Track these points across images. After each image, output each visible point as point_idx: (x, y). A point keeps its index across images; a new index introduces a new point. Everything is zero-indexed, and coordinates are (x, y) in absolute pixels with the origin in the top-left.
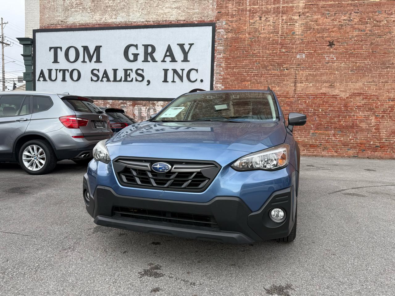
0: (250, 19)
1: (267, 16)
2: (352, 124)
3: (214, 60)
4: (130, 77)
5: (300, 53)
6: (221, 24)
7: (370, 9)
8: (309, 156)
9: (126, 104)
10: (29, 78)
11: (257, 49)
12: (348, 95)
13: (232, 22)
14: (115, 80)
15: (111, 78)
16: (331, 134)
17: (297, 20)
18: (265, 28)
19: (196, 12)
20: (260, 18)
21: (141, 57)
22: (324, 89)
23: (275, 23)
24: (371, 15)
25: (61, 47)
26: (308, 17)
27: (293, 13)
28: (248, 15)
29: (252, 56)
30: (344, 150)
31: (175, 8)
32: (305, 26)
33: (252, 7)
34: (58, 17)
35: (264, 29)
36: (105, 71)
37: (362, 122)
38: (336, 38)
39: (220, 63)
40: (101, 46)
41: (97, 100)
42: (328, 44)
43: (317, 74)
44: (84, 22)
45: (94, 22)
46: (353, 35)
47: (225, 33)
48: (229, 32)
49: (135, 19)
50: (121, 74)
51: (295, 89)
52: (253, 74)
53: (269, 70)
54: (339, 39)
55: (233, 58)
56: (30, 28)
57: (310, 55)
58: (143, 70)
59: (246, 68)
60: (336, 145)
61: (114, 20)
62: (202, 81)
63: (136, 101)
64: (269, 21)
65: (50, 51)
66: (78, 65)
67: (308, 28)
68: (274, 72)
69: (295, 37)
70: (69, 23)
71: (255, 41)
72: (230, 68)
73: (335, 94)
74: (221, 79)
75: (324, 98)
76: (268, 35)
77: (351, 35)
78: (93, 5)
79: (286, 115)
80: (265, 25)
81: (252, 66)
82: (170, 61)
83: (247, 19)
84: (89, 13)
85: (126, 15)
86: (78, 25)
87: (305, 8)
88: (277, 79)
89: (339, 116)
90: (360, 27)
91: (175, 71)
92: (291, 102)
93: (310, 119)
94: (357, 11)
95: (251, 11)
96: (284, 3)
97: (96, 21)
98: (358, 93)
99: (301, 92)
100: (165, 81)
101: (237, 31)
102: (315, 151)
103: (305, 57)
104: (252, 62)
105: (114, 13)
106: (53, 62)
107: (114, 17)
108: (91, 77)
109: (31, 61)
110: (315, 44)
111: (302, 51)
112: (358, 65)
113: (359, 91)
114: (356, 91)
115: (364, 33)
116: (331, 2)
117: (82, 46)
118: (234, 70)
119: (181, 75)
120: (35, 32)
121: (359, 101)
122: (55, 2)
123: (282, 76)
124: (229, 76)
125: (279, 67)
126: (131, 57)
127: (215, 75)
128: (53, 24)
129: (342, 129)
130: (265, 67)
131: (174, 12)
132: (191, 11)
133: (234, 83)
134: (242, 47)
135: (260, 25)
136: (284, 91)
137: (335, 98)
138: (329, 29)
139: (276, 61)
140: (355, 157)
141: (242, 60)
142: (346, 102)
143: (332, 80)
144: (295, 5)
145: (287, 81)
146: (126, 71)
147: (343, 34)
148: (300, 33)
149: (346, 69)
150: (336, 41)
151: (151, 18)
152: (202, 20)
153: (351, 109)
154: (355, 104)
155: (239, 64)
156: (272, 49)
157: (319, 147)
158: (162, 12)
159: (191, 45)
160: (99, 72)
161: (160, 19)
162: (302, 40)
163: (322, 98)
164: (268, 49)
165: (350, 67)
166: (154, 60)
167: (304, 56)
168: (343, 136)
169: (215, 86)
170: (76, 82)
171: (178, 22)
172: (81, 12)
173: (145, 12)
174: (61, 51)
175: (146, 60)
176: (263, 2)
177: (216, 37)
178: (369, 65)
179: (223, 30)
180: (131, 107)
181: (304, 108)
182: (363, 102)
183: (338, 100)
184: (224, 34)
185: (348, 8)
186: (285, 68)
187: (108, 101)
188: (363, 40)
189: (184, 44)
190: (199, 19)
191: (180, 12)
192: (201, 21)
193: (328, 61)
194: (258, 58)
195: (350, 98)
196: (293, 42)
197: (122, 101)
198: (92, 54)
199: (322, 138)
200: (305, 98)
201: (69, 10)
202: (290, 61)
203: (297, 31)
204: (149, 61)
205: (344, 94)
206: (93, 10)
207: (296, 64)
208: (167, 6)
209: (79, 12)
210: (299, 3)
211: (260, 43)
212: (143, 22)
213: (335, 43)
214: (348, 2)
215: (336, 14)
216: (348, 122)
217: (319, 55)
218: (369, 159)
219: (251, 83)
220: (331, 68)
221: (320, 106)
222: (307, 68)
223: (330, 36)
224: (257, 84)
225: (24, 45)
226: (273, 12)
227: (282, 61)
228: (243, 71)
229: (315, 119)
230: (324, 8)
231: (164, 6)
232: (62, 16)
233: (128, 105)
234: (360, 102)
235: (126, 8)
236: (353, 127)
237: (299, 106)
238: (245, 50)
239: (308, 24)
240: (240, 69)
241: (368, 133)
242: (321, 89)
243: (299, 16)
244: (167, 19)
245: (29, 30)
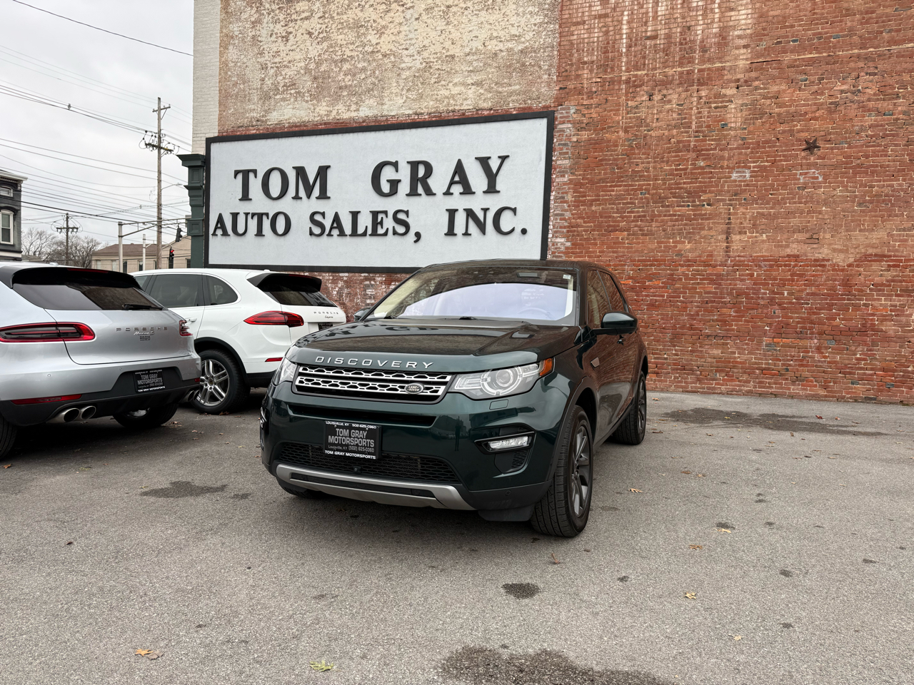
0: (627, 100)
1: (665, 92)
2: (862, 325)
3: (551, 187)
4: (382, 228)
5: (738, 167)
6: (567, 113)
7: (905, 66)
8: (760, 395)
9: (374, 280)
10: (197, 231)
11: (642, 162)
12: (851, 260)
13: (588, 107)
14: (354, 233)
15: (348, 230)
16: (811, 347)
17: (733, 96)
18: (661, 116)
19: (515, 91)
20: (650, 96)
21: (404, 187)
22: (794, 246)
23: (682, 105)
24: (906, 77)
25: (256, 170)
26: (757, 88)
27: (724, 83)
28: (624, 91)
29: (632, 178)
30: (844, 383)
31: (472, 84)
32: (750, 109)
33: (632, 73)
34: (252, 112)
35: (657, 119)
36: (337, 216)
37: (886, 320)
38: (823, 133)
39: (562, 193)
40: (329, 167)
41: (320, 273)
42: (804, 147)
43: (779, 213)
44: (299, 120)
45: (316, 119)
46: (862, 125)
47: (573, 131)
48: (582, 129)
49: (393, 110)
50: (365, 222)
51: (727, 247)
52: (634, 217)
53: (668, 206)
54: (830, 134)
55: (592, 182)
56: (201, 135)
57: (761, 172)
58: (407, 213)
59: (620, 204)
60: (824, 372)
61: (354, 114)
62: (524, 231)
63: (392, 275)
64: (670, 101)
65: (235, 177)
66: (286, 205)
67: (757, 113)
68: (679, 211)
69: (728, 135)
70: (270, 123)
71: (638, 146)
72: (584, 203)
73: (820, 257)
74: (565, 227)
75: (794, 267)
76: (666, 133)
77: (857, 126)
78: (315, 85)
79: (707, 303)
80: (661, 112)
81: (631, 199)
82: (461, 193)
83: (621, 100)
84: (307, 102)
85: (376, 104)
86: (287, 125)
87: (750, 70)
88: (686, 225)
89: (830, 307)
90: (880, 105)
91: (470, 213)
92: (719, 276)
93: (762, 312)
94: (872, 70)
95: (629, 82)
96: (702, 61)
97: (319, 118)
98: (876, 255)
99: (741, 252)
100: (451, 232)
101: (600, 125)
102: (775, 384)
103: (751, 176)
104: (632, 190)
105: (354, 99)
106: (240, 200)
107: (354, 107)
108: (310, 228)
109: (202, 198)
110: (774, 146)
111: (744, 163)
112: (877, 191)
113: (878, 251)
114: (870, 251)
115: (889, 120)
116: (811, 54)
117: (293, 168)
118: (593, 208)
119: (482, 219)
120: (209, 142)
121: (880, 273)
122: (246, 84)
123: (697, 220)
124: (582, 221)
125: (691, 199)
126: (386, 188)
127: (552, 218)
128: (242, 126)
129: (838, 335)
130: (661, 200)
131: (471, 93)
132: (504, 89)
133: (593, 234)
134: (610, 160)
135: (650, 112)
136: (702, 252)
137: (820, 266)
138: (806, 113)
139: (685, 185)
140: (871, 399)
141: (611, 186)
142: (847, 275)
143: (814, 227)
144: (728, 64)
145: (710, 229)
146: (375, 214)
147: (840, 123)
148: (739, 124)
149: (847, 202)
150: (822, 140)
151: (425, 107)
152: (527, 105)
153: (862, 291)
154: (868, 280)
155: (603, 196)
156: (675, 161)
157: (782, 375)
158: (447, 93)
159: (503, 159)
160: (324, 218)
161: (442, 108)
162: (743, 139)
163: (790, 265)
164: (667, 162)
165: (856, 196)
166: (429, 192)
167: (748, 175)
168: (840, 351)
169: (551, 241)
170: (282, 238)
171: (477, 114)
172: (292, 100)
173: (413, 95)
174: (256, 177)
175: (413, 193)
176: (656, 61)
177: (555, 140)
178: (902, 190)
179: (570, 125)
180: (384, 287)
181: (747, 288)
182: (889, 275)
183: (829, 271)
184: (573, 133)
185: (852, 65)
186: (704, 201)
187: (341, 275)
188: (888, 135)
189: (489, 158)
190: (520, 104)
191: (482, 91)
192: (524, 109)
193: (804, 183)
194: (644, 180)
195: (858, 266)
196: (724, 145)
197: (366, 275)
198: (311, 182)
199: (791, 356)
200: (751, 266)
201: (270, 98)
202: (717, 186)
203: (733, 120)
204: (420, 195)
205: (842, 256)
206: (316, 97)
207: (729, 191)
208: (456, 80)
209: (290, 100)
210: (736, 59)
211: (649, 148)
212: (409, 115)
213: (820, 143)
214: (851, 52)
215: (823, 79)
216: (851, 319)
217: (783, 170)
218: (904, 405)
219: (629, 235)
220: (810, 198)
221: (784, 285)
222: (755, 201)
223: (808, 129)
224: (642, 237)
225: (189, 167)
226: (677, 82)
227: (698, 187)
228: (612, 208)
229: (774, 313)
230: (794, 67)
231: (452, 82)
232: (259, 109)
233: (378, 283)
234: (881, 275)
235: (377, 89)
236: (865, 332)
237: (736, 285)
238: (617, 165)
239: (758, 103)
240: (606, 205)
241: (901, 347)
242: (787, 246)
243: (738, 88)
244: (457, 108)
245: (199, 139)
